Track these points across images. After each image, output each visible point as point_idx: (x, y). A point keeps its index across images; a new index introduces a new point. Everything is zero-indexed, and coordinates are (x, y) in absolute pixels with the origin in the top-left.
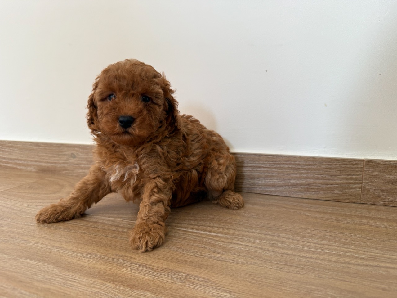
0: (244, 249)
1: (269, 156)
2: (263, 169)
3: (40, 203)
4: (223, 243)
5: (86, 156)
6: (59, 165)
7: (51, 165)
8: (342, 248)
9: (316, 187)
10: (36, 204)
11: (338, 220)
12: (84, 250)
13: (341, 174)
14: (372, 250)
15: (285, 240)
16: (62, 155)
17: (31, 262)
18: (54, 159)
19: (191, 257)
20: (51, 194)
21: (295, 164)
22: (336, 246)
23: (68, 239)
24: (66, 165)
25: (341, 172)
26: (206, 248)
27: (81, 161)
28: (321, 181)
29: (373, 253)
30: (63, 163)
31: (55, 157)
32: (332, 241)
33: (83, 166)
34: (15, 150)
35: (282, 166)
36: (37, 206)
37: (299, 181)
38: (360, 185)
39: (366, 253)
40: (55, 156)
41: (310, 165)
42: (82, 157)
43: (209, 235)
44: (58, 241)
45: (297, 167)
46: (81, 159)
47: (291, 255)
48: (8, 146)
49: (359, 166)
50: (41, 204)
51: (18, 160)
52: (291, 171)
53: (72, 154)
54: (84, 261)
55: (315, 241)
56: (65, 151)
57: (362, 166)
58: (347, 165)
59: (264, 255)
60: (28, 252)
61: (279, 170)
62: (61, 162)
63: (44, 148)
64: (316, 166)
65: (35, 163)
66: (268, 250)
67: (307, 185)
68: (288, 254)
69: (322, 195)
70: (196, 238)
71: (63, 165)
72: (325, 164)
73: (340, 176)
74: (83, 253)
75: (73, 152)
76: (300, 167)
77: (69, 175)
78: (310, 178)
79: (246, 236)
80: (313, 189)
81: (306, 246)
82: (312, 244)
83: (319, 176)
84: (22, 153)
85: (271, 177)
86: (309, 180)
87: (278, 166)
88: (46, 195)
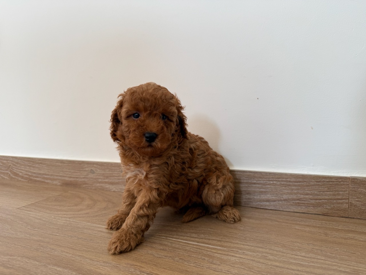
0: (238, 261)
1: (263, 174)
2: (258, 186)
3: (65, 214)
4: (220, 255)
5: (103, 172)
6: (80, 180)
7: (74, 179)
8: (327, 262)
9: (306, 202)
10: (61, 216)
11: (326, 234)
12: (101, 259)
13: (329, 190)
14: (355, 264)
15: (275, 252)
16: (83, 171)
17: (58, 269)
18: (76, 174)
19: (192, 267)
20: (73, 206)
21: (287, 181)
22: (322, 260)
23: (87, 248)
24: (86, 180)
25: (328, 189)
26: (205, 259)
27: (99, 176)
28: (311, 197)
29: (356, 267)
30: (84, 178)
31: (76, 173)
32: (319, 255)
33: (100, 180)
34: (44, 166)
35: (275, 182)
36: (62, 217)
37: (291, 197)
38: (347, 201)
39: (349, 267)
40: (77, 171)
41: (300, 182)
42: (100, 172)
43: (208, 247)
44: (79, 250)
45: (288, 183)
46: (99, 174)
47: (280, 267)
48: (38, 163)
49: (346, 183)
50: (65, 216)
51: (46, 174)
52: (283, 187)
53: (91, 170)
54: (101, 268)
55: (303, 254)
56: (85, 168)
57: (348, 183)
58: (334, 182)
59: (255, 267)
60: (55, 259)
61: (272, 187)
62: (81, 177)
63: (67, 164)
64: (305, 183)
65: (60, 178)
66: (259, 262)
67: (299, 200)
68: (277, 266)
69: (311, 210)
70: (197, 250)
71: (83, 180)
72: (314, 181)
73: (328, 192)
74: (101, 262)
75: (92, 168)
76: (291, 184)
77: (88, 189)
78: (300, 194)
79: (241, 249)
80: (304, 203)
81: (295, 259)
82: (300, 257)
83: (308, 192)
84: (49, 168)
85: (265, 193)
86: (299, 195)
87: (272, 182)
88: (69, 208)
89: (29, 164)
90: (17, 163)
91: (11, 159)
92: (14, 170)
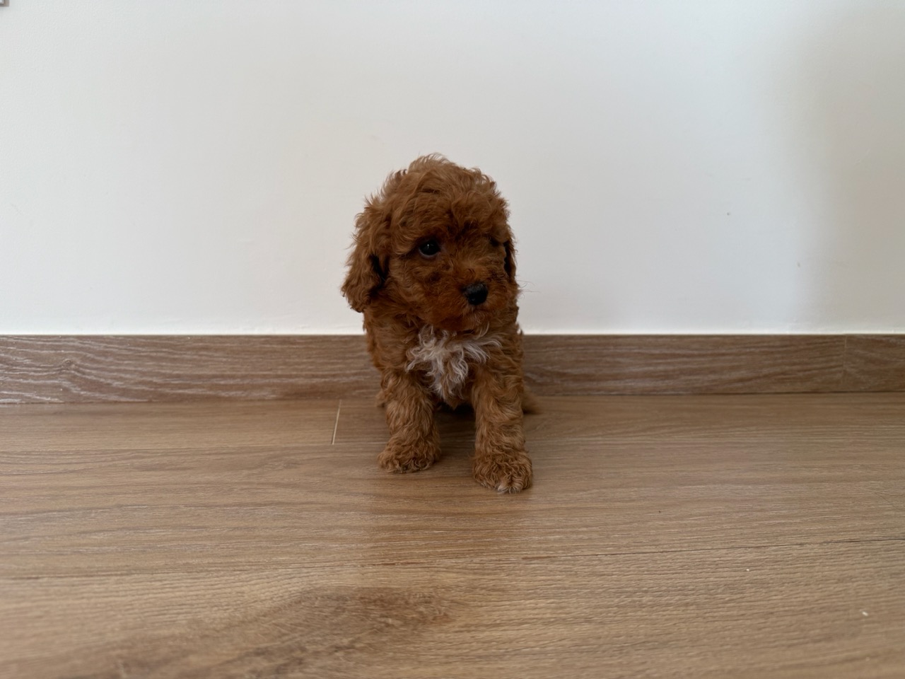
9: (792, 376)
25: (820, 354)
28: (799, 367)
38: (841, 369)
45: (771, 350)
48: (193, 349)
49: (841, 344)
51: (223, 377)
52: (764, 356)
61: (748, 357)
64: (793, 347)
67: (783, 373)
69: (798, 387)
73: (820, 359)
78: (786, 365)
84: (236, 360)
85: (738, 368)
86: (784, 367)
89: (154, 354)
90: (105, 354)
91: (77, 344)
92: (89, 374)
